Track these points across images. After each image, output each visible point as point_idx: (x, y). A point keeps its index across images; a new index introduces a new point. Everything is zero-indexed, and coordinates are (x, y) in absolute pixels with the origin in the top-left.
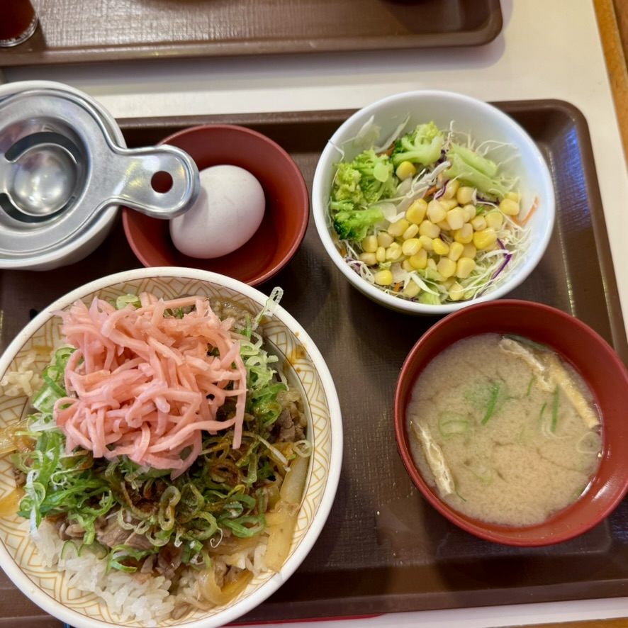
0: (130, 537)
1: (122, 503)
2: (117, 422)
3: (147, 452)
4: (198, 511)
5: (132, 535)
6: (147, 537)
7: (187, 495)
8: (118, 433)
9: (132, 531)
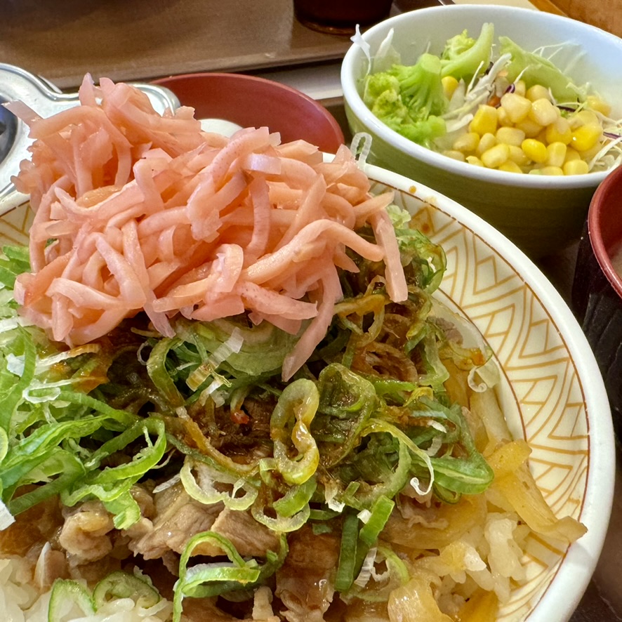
0: (218, 521)
1: (185, 451)
2: (167, 237)
3: (242, 279)
4: (367, 419)
5: (222, 515)
6: (257, 517)
7: (332, 393)
8: (169, 261)
9: (220, 506)
